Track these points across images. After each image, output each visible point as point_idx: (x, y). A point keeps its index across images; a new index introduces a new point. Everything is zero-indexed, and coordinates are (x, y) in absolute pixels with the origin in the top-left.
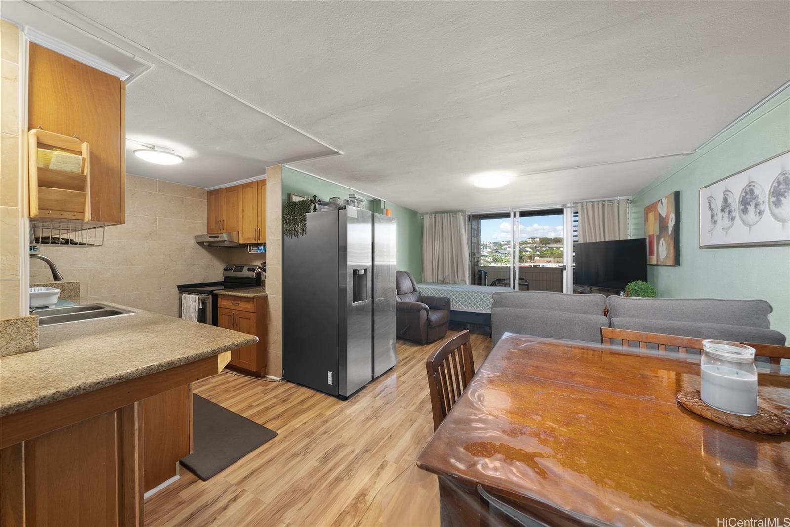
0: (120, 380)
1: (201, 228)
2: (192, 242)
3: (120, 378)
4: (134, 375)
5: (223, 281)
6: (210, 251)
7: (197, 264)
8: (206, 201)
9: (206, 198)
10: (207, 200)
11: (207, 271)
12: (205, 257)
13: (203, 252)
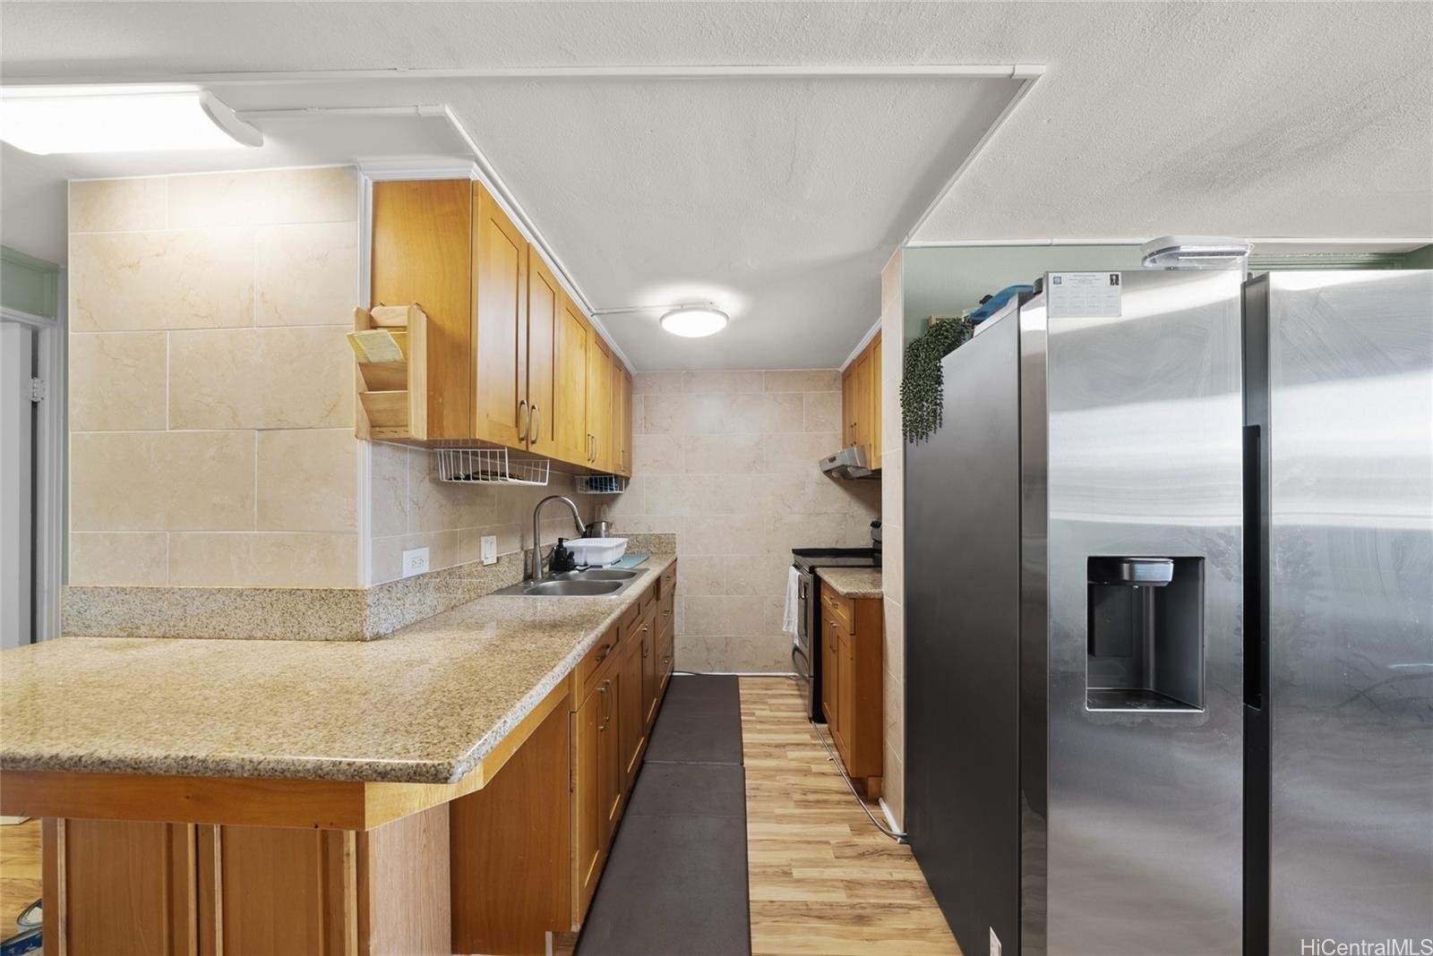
0: (135, 769)
1: (830, 444)
2: (817, 473)
3: (133, 764)
4: (155, 769)
5: (871, 547)
6: (846, 488)
7: (825, 513)
8: (839, 393)
9: (841, 386)
10: (841, 392)
11: (842, 527)
12: (838, 498)
13: (835, 491)
